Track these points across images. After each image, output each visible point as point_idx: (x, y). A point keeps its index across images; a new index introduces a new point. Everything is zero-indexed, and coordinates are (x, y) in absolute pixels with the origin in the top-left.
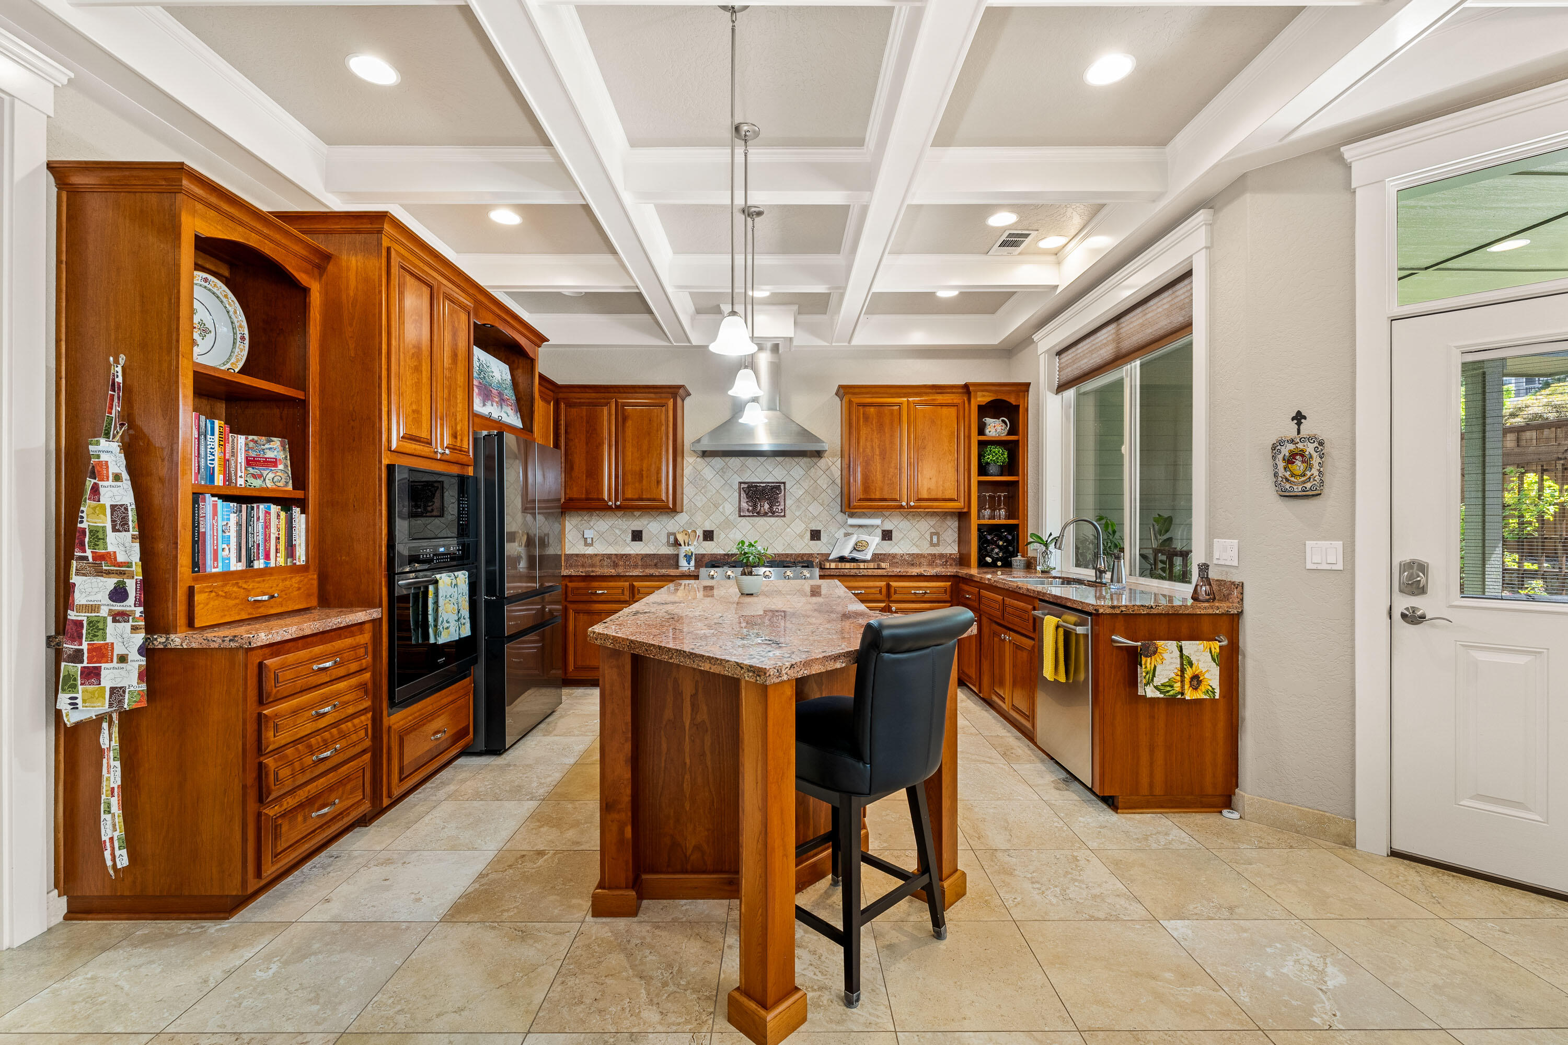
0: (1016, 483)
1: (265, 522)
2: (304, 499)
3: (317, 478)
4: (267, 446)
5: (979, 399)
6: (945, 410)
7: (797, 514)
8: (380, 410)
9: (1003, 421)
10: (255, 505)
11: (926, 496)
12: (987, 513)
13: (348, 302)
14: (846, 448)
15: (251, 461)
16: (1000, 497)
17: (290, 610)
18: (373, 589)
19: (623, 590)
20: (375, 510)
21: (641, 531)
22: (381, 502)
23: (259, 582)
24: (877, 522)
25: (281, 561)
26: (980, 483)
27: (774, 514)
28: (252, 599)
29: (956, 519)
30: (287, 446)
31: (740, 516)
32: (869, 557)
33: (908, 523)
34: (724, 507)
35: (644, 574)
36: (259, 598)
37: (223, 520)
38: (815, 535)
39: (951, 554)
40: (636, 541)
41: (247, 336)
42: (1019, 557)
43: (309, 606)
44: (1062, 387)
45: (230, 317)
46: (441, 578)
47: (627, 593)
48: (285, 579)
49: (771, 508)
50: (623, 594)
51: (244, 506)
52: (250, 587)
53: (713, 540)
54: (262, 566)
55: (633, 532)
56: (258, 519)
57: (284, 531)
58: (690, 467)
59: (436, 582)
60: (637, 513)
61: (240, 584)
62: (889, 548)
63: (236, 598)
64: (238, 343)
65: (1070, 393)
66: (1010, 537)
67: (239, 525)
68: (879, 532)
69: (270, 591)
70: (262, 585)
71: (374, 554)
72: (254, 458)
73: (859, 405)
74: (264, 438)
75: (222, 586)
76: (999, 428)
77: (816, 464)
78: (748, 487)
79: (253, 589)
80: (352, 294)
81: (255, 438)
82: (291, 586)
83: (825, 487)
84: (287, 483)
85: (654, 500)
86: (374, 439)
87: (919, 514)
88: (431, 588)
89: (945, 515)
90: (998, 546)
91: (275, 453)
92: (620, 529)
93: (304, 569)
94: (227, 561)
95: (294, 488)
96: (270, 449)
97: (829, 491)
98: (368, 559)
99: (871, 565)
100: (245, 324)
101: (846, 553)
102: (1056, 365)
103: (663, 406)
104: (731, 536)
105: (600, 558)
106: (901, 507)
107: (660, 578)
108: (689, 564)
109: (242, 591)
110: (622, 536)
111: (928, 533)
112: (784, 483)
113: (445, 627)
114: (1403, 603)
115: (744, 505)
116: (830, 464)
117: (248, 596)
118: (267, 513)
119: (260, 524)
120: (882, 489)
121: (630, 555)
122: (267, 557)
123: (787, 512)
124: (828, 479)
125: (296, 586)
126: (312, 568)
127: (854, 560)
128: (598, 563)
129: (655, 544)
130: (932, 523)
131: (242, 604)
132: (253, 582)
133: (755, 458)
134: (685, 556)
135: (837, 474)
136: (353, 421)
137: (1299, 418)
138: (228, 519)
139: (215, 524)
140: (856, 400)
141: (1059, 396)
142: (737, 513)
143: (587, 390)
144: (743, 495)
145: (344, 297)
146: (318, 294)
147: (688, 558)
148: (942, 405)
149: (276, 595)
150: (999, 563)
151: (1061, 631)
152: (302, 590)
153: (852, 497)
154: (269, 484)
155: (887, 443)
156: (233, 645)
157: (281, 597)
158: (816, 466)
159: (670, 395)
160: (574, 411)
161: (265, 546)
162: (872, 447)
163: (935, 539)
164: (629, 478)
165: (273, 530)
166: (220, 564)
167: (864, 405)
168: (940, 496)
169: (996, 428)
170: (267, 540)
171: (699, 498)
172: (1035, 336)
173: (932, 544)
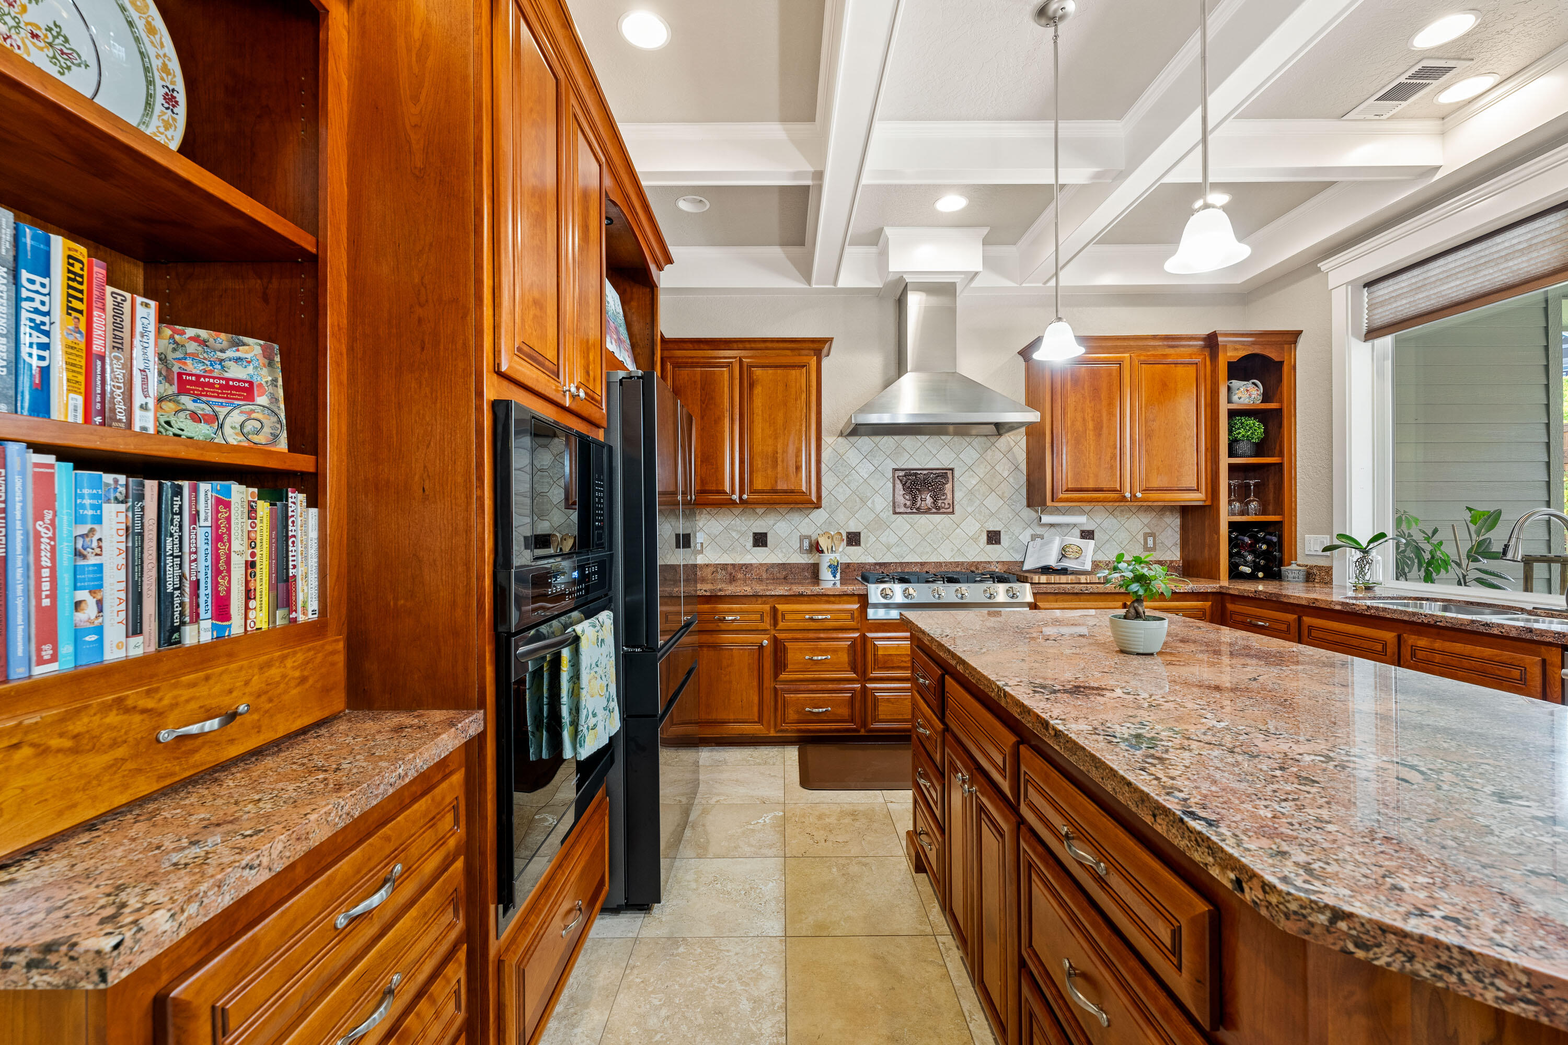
0: (1277, 465)
1: (216, 526)
2: (315, 475)
3: (344, 429)
4: (230, 353)
5: (1229, 354)
7: (970, 509)
8: (479, 282)
9: (1253, 383)
10: (186, 485)
11: (1156, 485)
12: (1241, 506)
13: (409, 50)
15: (191, 383)
16: (1253, 485)
17: (280, 734)
18: (466, 669)
19: (762, 616)
20: (468, 497)
21: (766, 534)
22: (480, 479)
23: (193, 685)
24: (1080, 518)
25: (260, 618)
26: (1230, 466)
27: (937, 509)
28: (165, 736)
29: (1178, 515)
30: (278, 359)
31: (895, 513)
32: (1088, 567)
33: (1115, 521)
34: (873, 501)
35: (791, 593)
36: (194, 729)
37: (79, 520)
38: (994, 538)
39: (1172, 562)
40: (759, 546)
41: (181, 97)
42: (1290, 567)
43: (326, 713)
44: (1372, 333)
45: (137, 40)
46: (583, 631)
47: (767, 619)
48: (268, 665)
49: (935, 502)
50: (762, 620)
51: (151, 486)
52: (166, 702)
53: (859, 545)
54: (206, 637)
55: (755, 534)
56: (195, 518)
57: (266, 545)
58: (830, 449)
59: (576, 640)
60: (760, 511)
61: (130, 703)
63: (114, 744)
64: (158, 108)
65: (1386, 342)
66: (1271, 540)
67: (134, 534)
68: (1077, 533)
69: (226, 702)
70: (203, 690)
71: (468, 593)
72: (198, 377)
74: (223, 336)
75: (63, 719)
76: (1252, 394)
77: (993, 444)
78: (905, 476)
79: (174, 706)
80: (417, 34)
81: (203, 334)
82: (284, 676)
83: (1005, 474)
84: (276, 437)
85: (792, 492)
86: (465, 345)
88: (566, 653)
89: (1165, 509)
90: (1259, 551)
91: (250, 370)
92: (738, 532)
93: (316, 629)
94: (93, 638)
95: (292, 447)
96: (238, 360)
97: (1011, 480)
98: (454, 604)
99: (1095, 578)
100: (175, 65)
101: (1050, 562)
102: (1363, 301)
103: (804, 366)
104: (883, 539)
105: (712, 569)
106: (1122, 499)
107: (812, 598)
108: (835, 577)
109: (137, 718)
110: (741, 540)
111: (1141, 533)
112: (952, 470)
113: (591, 725)
115: (900, 499)
116: (1012, 444)
117: (157, 728)
118: (222, 503)
119: (201, 532)
120: (1096, 476)
121: (751, 565)
122: (222, 611)
123: (956, 508)
124: (1010, 464)
125: (297, 674)
126: (333, 626)
127: (1064, 571)
128: (710, 577)
129: (784, 550)
130: (1146, 521)
131: (135, 756)
132: (175, 686)
133: (913, 437)
134: (830, 566)
135: (1022, 457)
136: (421, 306)
138: (98, 520)
139: (46, 534)
141: (1369, 344)
142: (891, 509)
143: (702, 346)
144: (899, 486)
145: (401, 42)
146: (345, 33)
147: (833, 568)
149: (242, 708)
150: (1261, 575)
152: (311, 681)
153: (1056, 486)
154: (233, 438)
155: (1104, 414)
156: (40, 980)
157: (257, 710)
158: (993, 448)
159: (812, 353)
160: (685, 373)
161: (216, 584)
162: (1084, 419)
163: (1150, 541)
164: (759, 463)
165: (238, 544)
166: (66, 649)
168: (1172, 484)
169: (1245, 393)
170: (221, 567)
171: (841, 490)
172: (1324, 266)
173: (1146, 549)
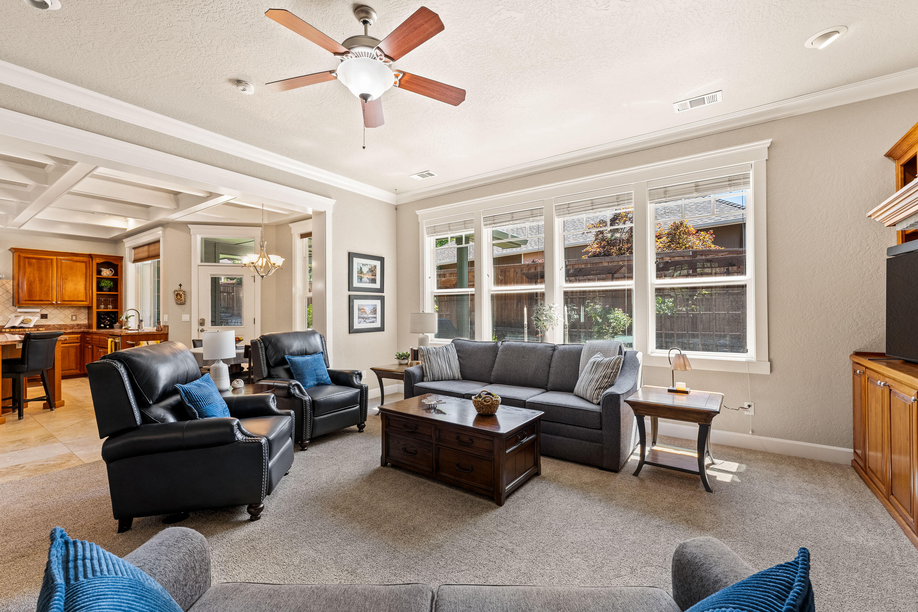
0: (117, 295)
5: (97, 261)
6: (79, 264)
9: (111, 270)
11: (67, 299)
12: (102, 306)
14: (16, 276)
16: (109, 300)
24: (38, 310)
26: (97, 294)
29: (87, 309)
32: (31, 326)
33: (57, 311)
39: (83, 324)
42: (117, 324)
44: (135, 261)
62: (44, 322)
66: (113, 316)
68: (40, 315)
73: (25, 258)
76: (108, 273)
87: (65, 307)
89: (80, 307)
90: (108, 320)
99: (34, 329)
101: (16, 324)
102: (133, 252)
106: (53, 304)
111: (70, 315)
114: (201, 328)
120: (40, 296)
127: (21, 327)
130: (72, 311)
135: (10, 287)
137: (180, 285)
140: (23, 255)
141: (134, 264)
148: (77, 261)
150: (108, 327)
151: (113, 343)
153: (20, 299)
162: (34, 276)
163: (74, 318)
167: (29, 258)
168: (75, 299)
169: (106, 273)
172: (124, 240)
173: (72, 320)
